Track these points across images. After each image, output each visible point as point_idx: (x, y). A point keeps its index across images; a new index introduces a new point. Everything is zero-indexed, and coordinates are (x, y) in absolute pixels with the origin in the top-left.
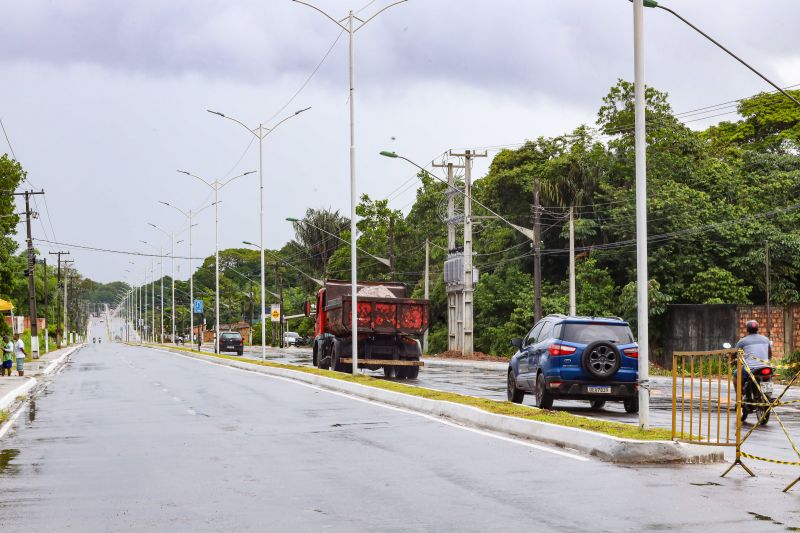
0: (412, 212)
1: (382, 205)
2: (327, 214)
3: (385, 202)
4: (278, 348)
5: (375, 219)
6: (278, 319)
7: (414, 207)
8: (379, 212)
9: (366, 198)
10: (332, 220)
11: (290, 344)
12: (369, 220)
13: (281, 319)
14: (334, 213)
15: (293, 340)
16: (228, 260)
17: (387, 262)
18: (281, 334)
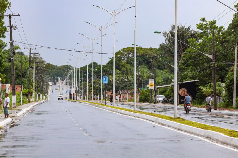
0: (229, 28)
1: (213, 23)
2: (183, 28)
3: (215, 22)
4: (153, 104)
5: (208, 31)
6: (153, 88)
7: (230, 25)
8: (211, 28)
9: (203, 20)
10: (186, 32)
11: (160, 102)
12: (205, 32)
13: (155, 87)
14: (187, 27)
15: (161, 99)
16: (129, 53)
17: (211, 57)
18: (155, 96)
